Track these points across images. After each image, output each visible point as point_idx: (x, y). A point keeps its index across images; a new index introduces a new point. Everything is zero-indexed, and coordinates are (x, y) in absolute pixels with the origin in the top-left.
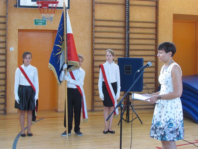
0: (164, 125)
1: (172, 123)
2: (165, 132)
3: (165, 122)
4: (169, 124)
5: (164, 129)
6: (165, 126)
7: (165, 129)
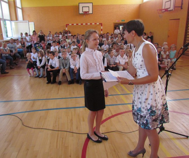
0: (145, 113)
1: (154, 111)
2: (147, 121)
3: (146, 110)
4: (151, 112)
5: (145, 117)
6: (147, 114)
7: (147, 117)
